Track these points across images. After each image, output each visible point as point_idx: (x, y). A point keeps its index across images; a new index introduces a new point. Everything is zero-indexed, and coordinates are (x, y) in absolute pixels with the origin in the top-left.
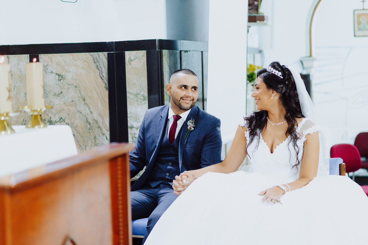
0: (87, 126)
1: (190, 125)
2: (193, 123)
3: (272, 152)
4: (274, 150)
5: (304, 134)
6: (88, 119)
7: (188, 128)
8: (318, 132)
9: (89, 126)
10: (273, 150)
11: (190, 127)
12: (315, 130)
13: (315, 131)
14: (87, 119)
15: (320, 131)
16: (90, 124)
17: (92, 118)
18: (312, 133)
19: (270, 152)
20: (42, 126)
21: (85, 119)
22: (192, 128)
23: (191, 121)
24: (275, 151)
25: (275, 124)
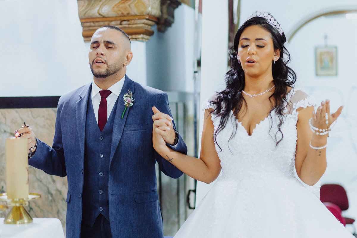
0: (48, 197)
1: (127, 100)
2: (130, 97)
3: (250, 134)
4: (253, 131)
5: (294, 107)
6: (50, 190)
7: (126, 104)
8: (313, 106)
9: (50, 198)
10: (251, 131)
11: (127, 101)
12: (309, 104)
13: (309, 106)
14: (48, 189)
15: (316, 105)
16: (52, 195)
17: (55, 188)
18: (305, 107)
19: (247, 134)
20: (26, 221)
21: (46, 188)
22: (130, 103)
23: (127, 94)
24: (255, 131)
25: (254, 95)
